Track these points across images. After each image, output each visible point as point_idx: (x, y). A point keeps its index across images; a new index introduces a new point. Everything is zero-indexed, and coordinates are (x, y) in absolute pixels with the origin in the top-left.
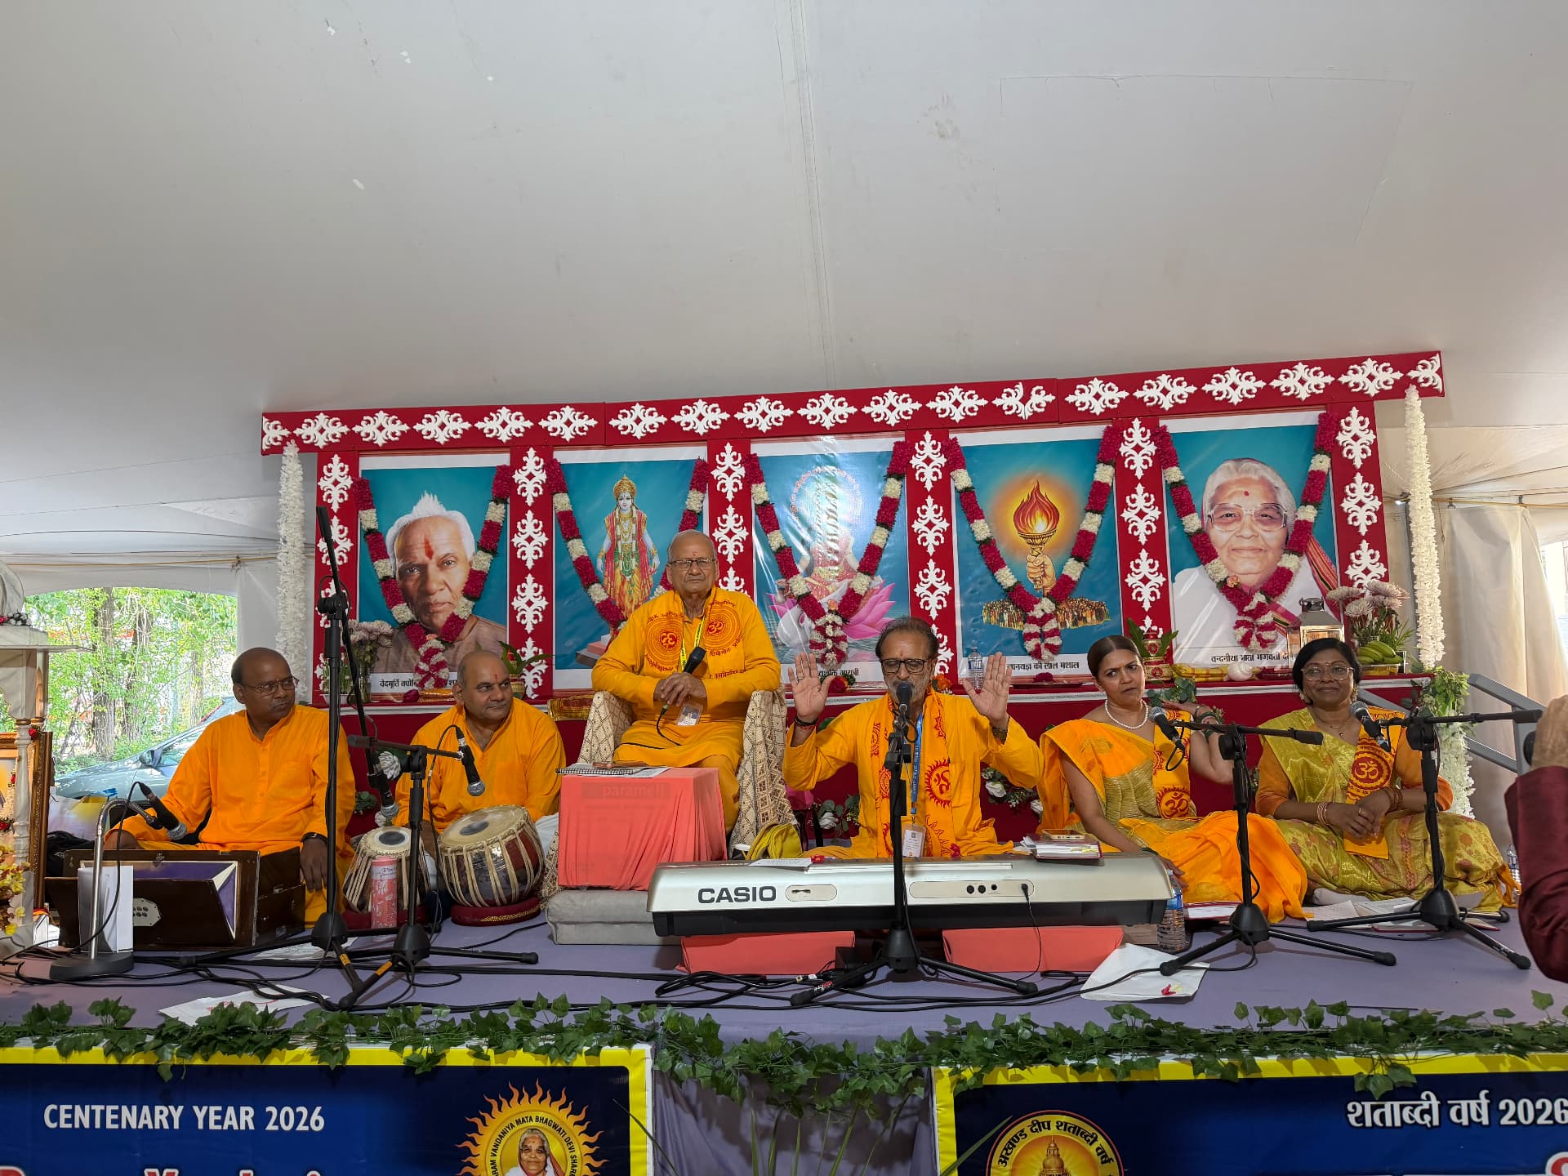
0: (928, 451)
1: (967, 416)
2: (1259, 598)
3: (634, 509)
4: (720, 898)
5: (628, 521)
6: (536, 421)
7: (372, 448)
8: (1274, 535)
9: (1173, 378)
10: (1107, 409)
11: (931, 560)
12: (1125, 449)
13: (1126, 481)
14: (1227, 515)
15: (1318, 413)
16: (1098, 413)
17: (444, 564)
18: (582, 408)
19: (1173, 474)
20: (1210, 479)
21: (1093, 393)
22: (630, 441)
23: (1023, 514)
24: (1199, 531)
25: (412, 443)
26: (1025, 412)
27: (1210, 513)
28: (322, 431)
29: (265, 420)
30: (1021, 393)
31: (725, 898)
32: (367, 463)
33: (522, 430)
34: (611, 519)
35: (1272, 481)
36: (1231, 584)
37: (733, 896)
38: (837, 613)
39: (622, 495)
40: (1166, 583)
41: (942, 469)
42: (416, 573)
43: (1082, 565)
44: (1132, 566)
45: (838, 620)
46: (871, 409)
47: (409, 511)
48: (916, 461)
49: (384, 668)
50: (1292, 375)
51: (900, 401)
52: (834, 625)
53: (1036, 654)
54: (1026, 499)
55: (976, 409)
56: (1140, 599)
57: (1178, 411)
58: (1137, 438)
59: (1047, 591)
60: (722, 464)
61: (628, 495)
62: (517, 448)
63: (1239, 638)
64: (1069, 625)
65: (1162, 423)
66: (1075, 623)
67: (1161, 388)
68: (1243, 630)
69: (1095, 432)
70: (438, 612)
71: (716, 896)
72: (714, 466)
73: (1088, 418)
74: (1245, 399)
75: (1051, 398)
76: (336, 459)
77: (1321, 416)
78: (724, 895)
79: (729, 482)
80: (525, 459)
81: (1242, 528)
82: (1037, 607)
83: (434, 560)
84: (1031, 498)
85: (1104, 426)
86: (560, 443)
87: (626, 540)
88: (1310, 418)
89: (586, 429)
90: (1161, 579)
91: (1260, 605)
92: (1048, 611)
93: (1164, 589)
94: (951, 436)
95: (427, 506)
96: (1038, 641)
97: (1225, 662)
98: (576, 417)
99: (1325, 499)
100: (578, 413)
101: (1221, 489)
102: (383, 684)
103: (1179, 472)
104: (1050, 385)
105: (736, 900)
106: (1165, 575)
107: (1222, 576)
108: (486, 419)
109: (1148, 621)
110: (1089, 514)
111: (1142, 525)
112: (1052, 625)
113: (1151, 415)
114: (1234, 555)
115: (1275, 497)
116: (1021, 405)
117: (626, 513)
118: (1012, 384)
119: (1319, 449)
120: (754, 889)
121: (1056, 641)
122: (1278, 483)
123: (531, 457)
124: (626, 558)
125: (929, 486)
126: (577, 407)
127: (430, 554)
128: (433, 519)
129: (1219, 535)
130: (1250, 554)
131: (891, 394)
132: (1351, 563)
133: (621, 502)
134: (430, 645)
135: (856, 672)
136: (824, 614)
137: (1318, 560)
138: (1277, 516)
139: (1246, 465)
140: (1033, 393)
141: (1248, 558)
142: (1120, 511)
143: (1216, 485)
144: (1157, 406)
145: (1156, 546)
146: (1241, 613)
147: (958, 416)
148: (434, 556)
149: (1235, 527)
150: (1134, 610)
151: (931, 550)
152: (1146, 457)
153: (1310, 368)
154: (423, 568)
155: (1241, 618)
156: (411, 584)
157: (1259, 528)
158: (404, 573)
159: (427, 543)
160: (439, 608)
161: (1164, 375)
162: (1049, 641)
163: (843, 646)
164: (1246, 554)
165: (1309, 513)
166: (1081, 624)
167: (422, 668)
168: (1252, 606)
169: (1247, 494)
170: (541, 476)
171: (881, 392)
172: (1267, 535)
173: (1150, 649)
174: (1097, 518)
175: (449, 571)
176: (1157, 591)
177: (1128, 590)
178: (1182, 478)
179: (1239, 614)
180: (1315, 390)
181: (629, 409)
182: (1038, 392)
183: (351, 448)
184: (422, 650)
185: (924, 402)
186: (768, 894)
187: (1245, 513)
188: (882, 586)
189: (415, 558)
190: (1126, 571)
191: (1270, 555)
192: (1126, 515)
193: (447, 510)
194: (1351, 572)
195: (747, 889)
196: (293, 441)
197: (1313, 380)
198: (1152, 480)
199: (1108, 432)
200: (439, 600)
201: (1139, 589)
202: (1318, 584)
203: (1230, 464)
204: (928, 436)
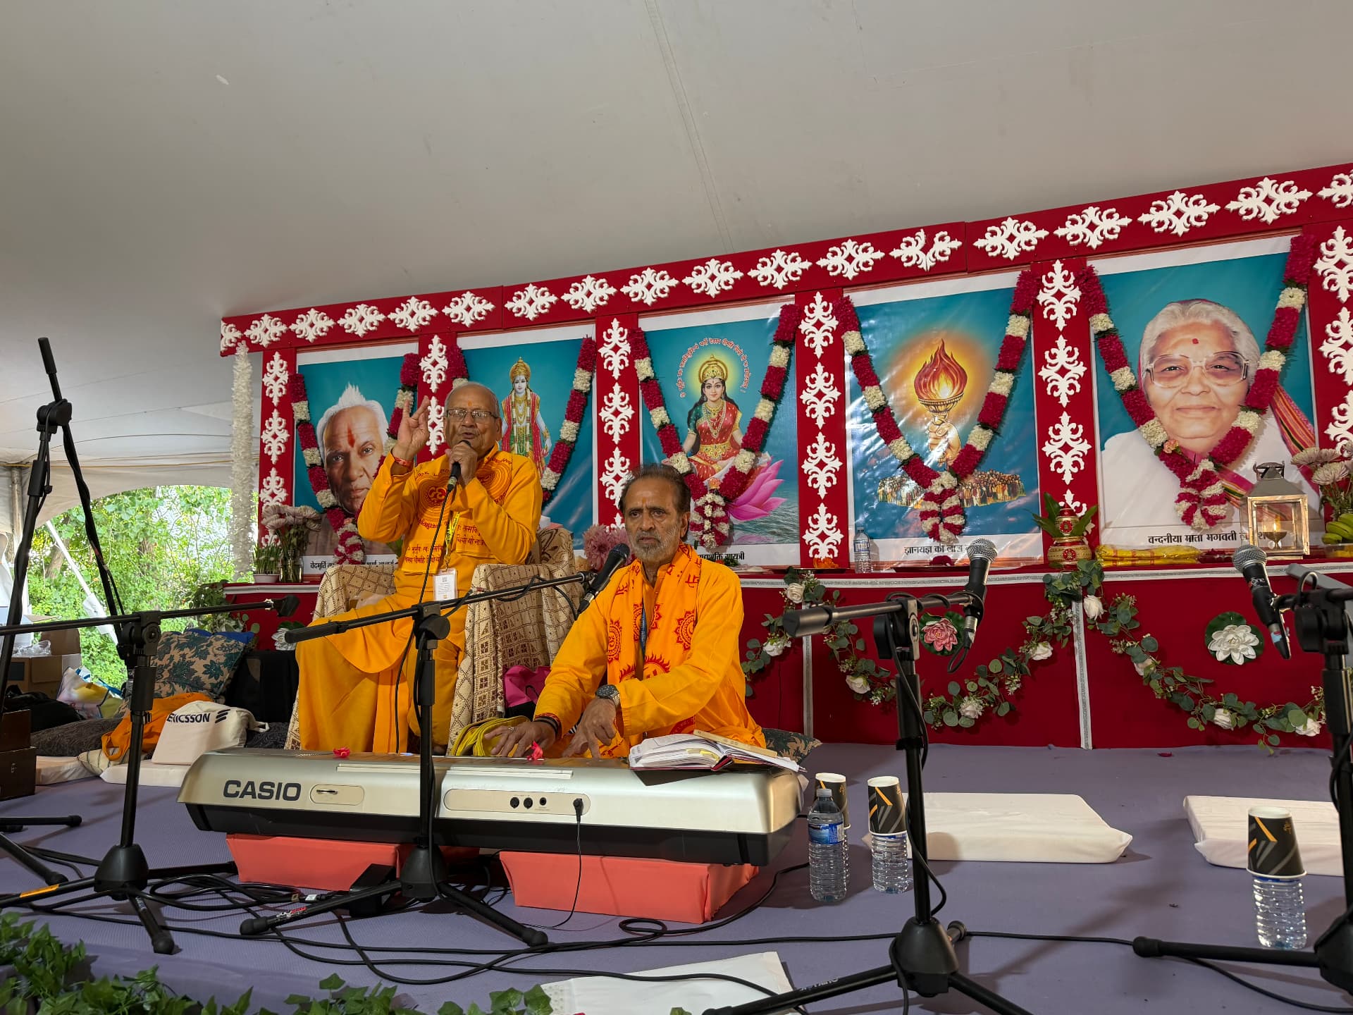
0: (819, 313)
1: (861, 272)
2: (1207, 465)
3: (528, 391)
4: (245, 793)
5: (523, 405)
6: (440, 308)
7: (305, 345)
8: (1231, 390)
9: (1102, 210)
10: (1023, 252)
11: (820, 434)
12: (1044, 297)
13: (1045, 333)
14: (1170, 369)
15: (1290, 237)
16: (1012, 258)
17: (363, 451)
18: (480, 293)
19: (1100, 322)
20: (1149, 327)
21: (1007, 234)
22: (523, 323)
23: (925, 380)
24: (1131, 388)
25: (336, 338)
26: (926, 262)
27: (1149, 367)
28: (266, 331)
29: (223, 324)
30: (922, 242)
31: (249, 793)
32: (304, 359)
33: (428, 318)
34: (508, 403)
35: (1229, 325)
36: (1168, 449)
37: (257, 791)
38: (717, 493)
39: (518, 378)
40: (1092, 452)
41: (833, 333)
42: (341, 460)
43: (989, 433)
44: (1051, 433)
45: (719, 500)
46: (758, 273)
47: (335, 402)
48: (805, 326)
49: (314, 551)
50: (1255, 194)
51: (788, 261)
52: (714, 505)
53: (934, 534)
54: (929, 361)
55: (871, 263)
56: (1059, 471)
57: (1109, 248)
58: (1059, 283)
59: (950, 463)
60: (609, 341)
61: (523, 377)
62: (423, 336)
63: (1181, 514)
64: (976, 502)
65: (1089, 263)
66: (983, 500)
67: (1087, 223)
68: (1185, 505)
69: (1008, 280)
70: (358, 497)
71: (241, 790)
72: (601, 342)
73: (1000, 264)
74: (1192, 228)
75: (956, 244)
76: (277, 356)
77: (1293, 241)
78: (249, 790)
79: (616, 359)
80: (430, 346)
81: (1189, 383)
82: (936, 481)
83: (355, 448)
84: (934, 361)
85: (1020, 272)
86: (461, 329)
87: (521, 423)
88: (1280, 244)
89: (484, 313)
90: (1085, 447)
91: (1206, 473)
92: (947, 486)
93: (1090, 458)
94: (845, 295)
95: (351, 397)
96: (936, 520)
97: (1165, 543)
98: (475, 302)
99: (1299, 343)
100: (477, 298)
101: (1162, 337)
102: (313, 565)
103: (1107, 319)
104: (955, 230)
105: (261, 797)
106: (1092, 442)
107: (1160, 439)
108: (397, 310)
109: (1069, 496)
110: (999, 374)
111: (1063, 384)
112: (953, 501)
113: (1076, 257)
114: (1179, 416)
115: (1233, 344)
116: (921, 255)
117: (521, 396)
118: (912, 232)
119: (1291, 279)
120: (280, 785)
121: (957, 520)
122: (1237, 326)
123: (436, 345)
124: (521, 442)
125: (819, 352)
126: (476, 292)
127: (352, 442)
128: (355, 409)
129: (1158, 392)
130: (1199, 413)
131: (779, 255)
132: (1333, 420)
133: (517, 385)
134: (345, 529)
135: (742, 556)
136: (705, 493)
137: (1290, 419)
138: (1236, 367)
139: (1194, 307)
140: (936, 240)
141: (1197, 418)
142: (1038, 369)
143: (1157, 333)
144: (1083, 244)
145: (1080, 408)
146: (1183, 484)
147: (850, 273)
148: (355, 445)
149: (1180, 382)
150: (1053, 484)
151: (820, 423)
152: (1069, 305)
153: (1279, 183)
154: (346, 456)
155: (1184, 490)
156: (336, 471)
157: (1211, 382)
158: (331, 461)
159: (350, 431)
160: (359, 494)
161: (1091, 208)
162: (948, 520)
163: (724, 528)
164: (1194, 414)
165: (1274, 360)
166: (990, 501)
167: (340, 550)
168: (1196, 474)
169: (1195, 341)
170: (444, 363)
171: (768, 253)
172: (1220, 390)
173: (1063, 527)
174: (1007, 378)
175: (367, 458)
176: (1080, 461)
177: (1045, 460)
178: (1111, 326)
179: (1182, 486)
180: (1285, 210)
181: (523, 290)
182: (942, 239)
183: (289, 346)
184: (339, 533)
185: (814, 260)
186: (292, 792)
187: (1193, 365)
188: (769, 464)
189: (340, 446)
190: (1044, 438)
191: (1225, 414)
192: (1044, 373)
193: (367, 399)
194: (1332, 431)
195: (272, 785)
196: (244, 342)
197: (1282, 198)
198: (1077, 332)
199: (1023, 278)
200: (359, 486)
201: (1058, 459)
202: (1289, 448)
203: (1175, 308)
204: (818, 297)
